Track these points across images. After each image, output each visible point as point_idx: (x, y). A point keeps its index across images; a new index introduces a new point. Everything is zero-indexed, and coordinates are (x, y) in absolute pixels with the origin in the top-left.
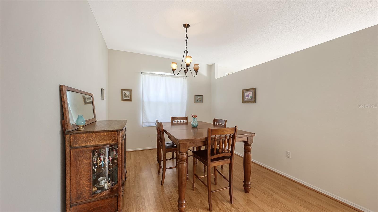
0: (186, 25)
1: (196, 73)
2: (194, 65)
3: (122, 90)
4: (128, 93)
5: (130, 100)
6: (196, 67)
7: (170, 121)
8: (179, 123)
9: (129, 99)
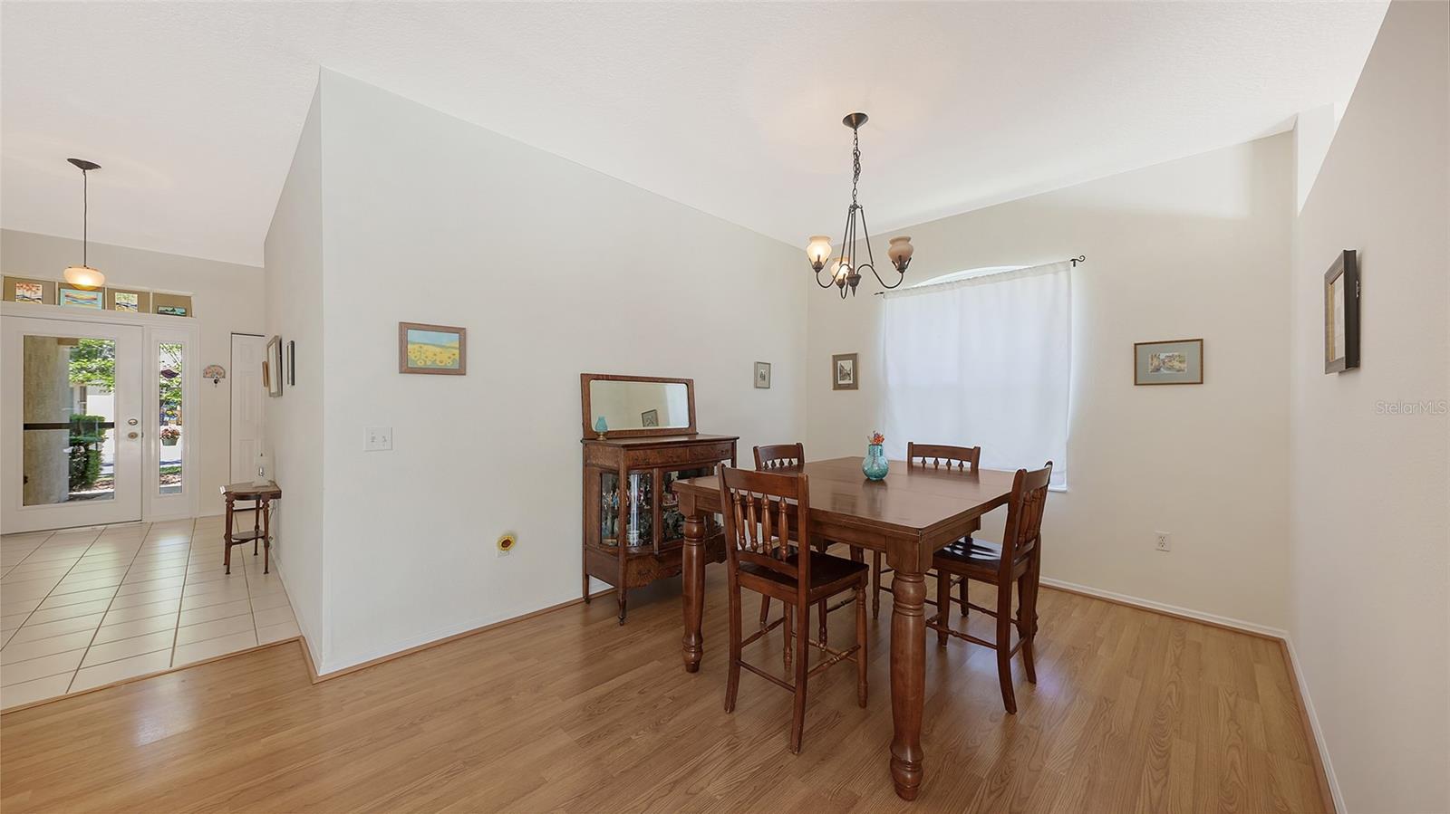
0: (854, 119)
1: (902, 272)
2: (893, 242)
3: (836, 358)
4: (847, 365)
5: (854, 386)
6: (901, 247)
7: (903, 455)
8: (954, 471)
9: (851, 382)
